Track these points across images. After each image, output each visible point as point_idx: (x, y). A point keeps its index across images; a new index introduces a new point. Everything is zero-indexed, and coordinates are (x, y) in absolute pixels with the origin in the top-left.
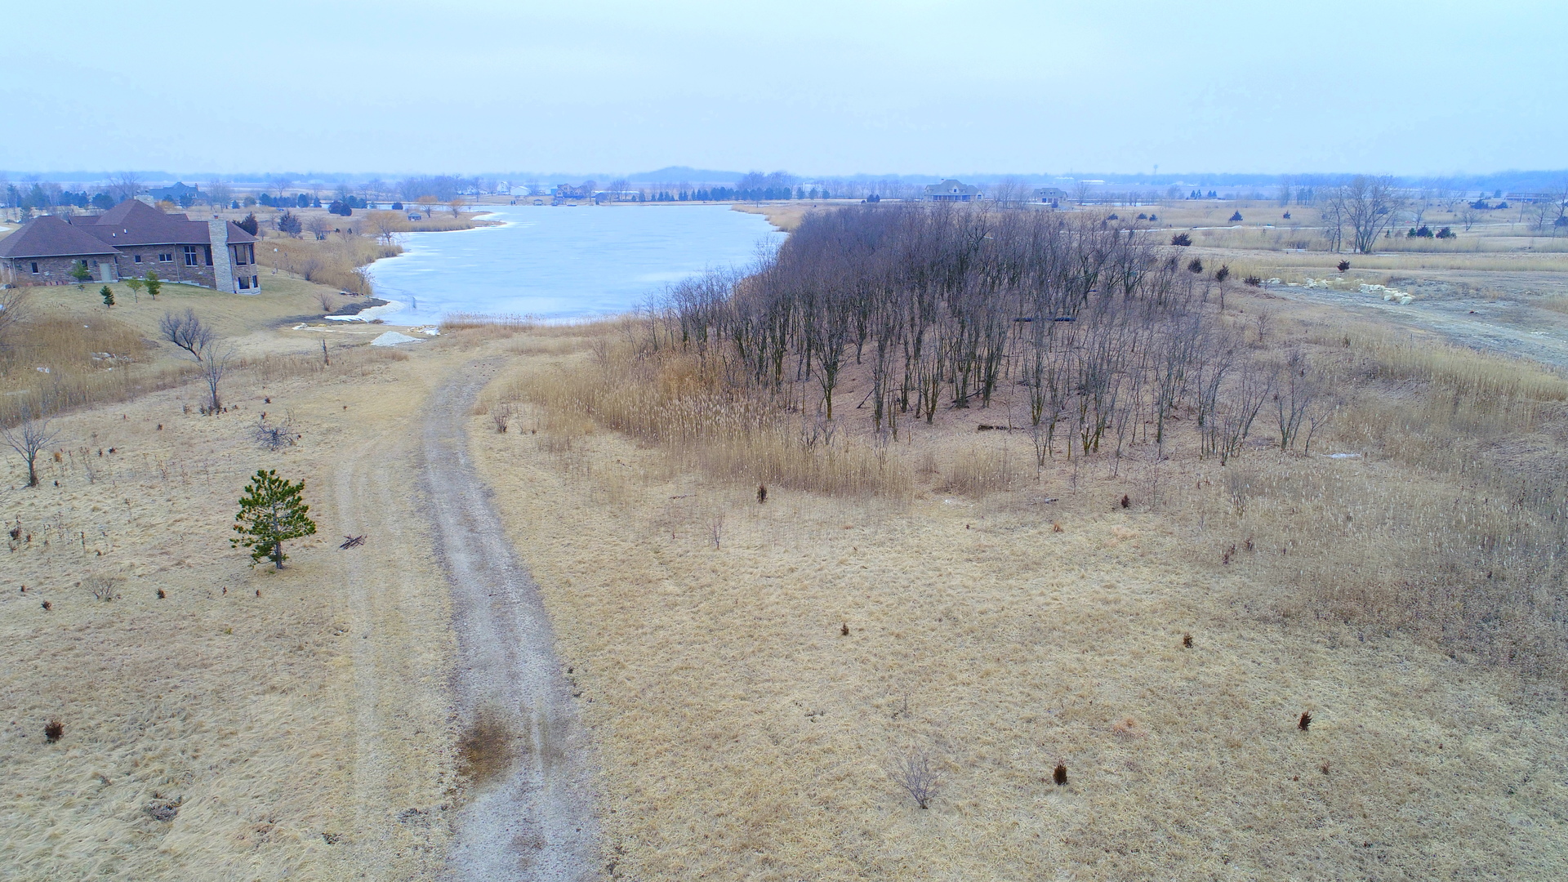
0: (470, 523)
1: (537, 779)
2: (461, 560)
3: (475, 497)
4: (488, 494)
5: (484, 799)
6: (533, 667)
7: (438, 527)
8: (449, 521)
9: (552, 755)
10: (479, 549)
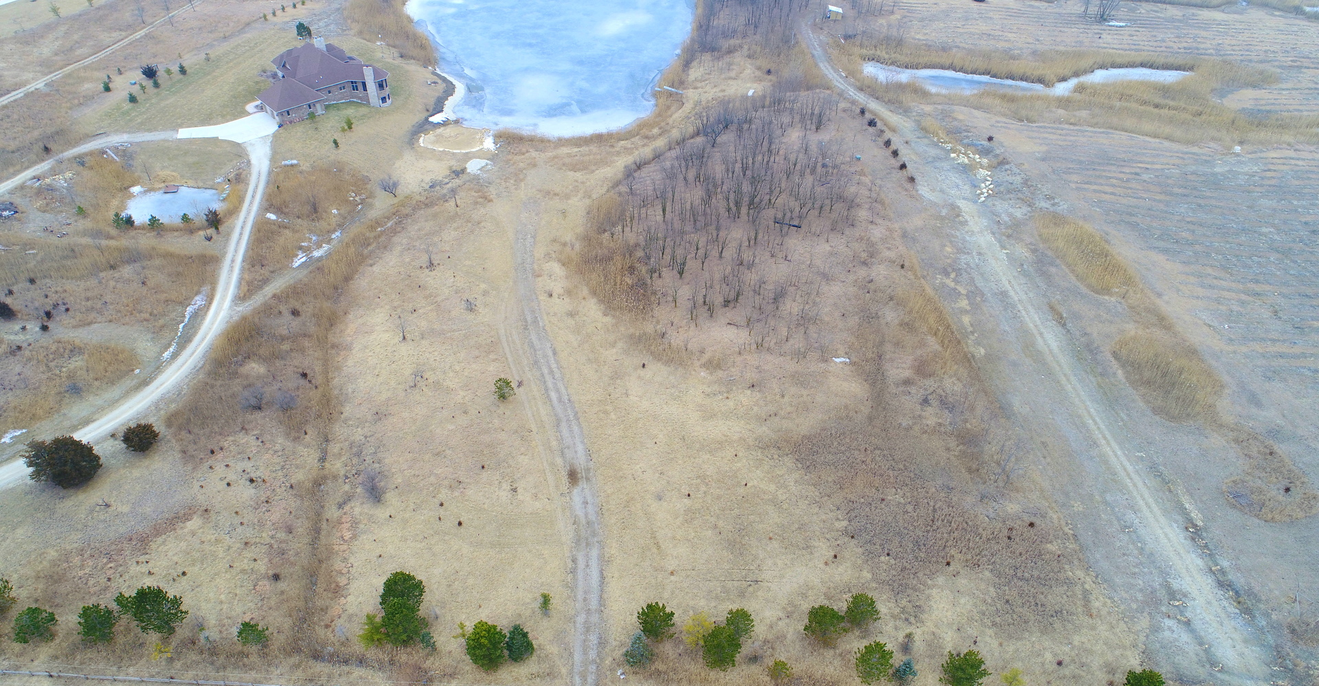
0: (551, 372)
1: (585, 486)
2: (553, 395)
3: (550, 353)
4: (555, 353)
5: (575, 490)
6: (580, 448)
7: (542, 375)
8: (546, 371)
9: (588, 479)
10: (558, 391)
